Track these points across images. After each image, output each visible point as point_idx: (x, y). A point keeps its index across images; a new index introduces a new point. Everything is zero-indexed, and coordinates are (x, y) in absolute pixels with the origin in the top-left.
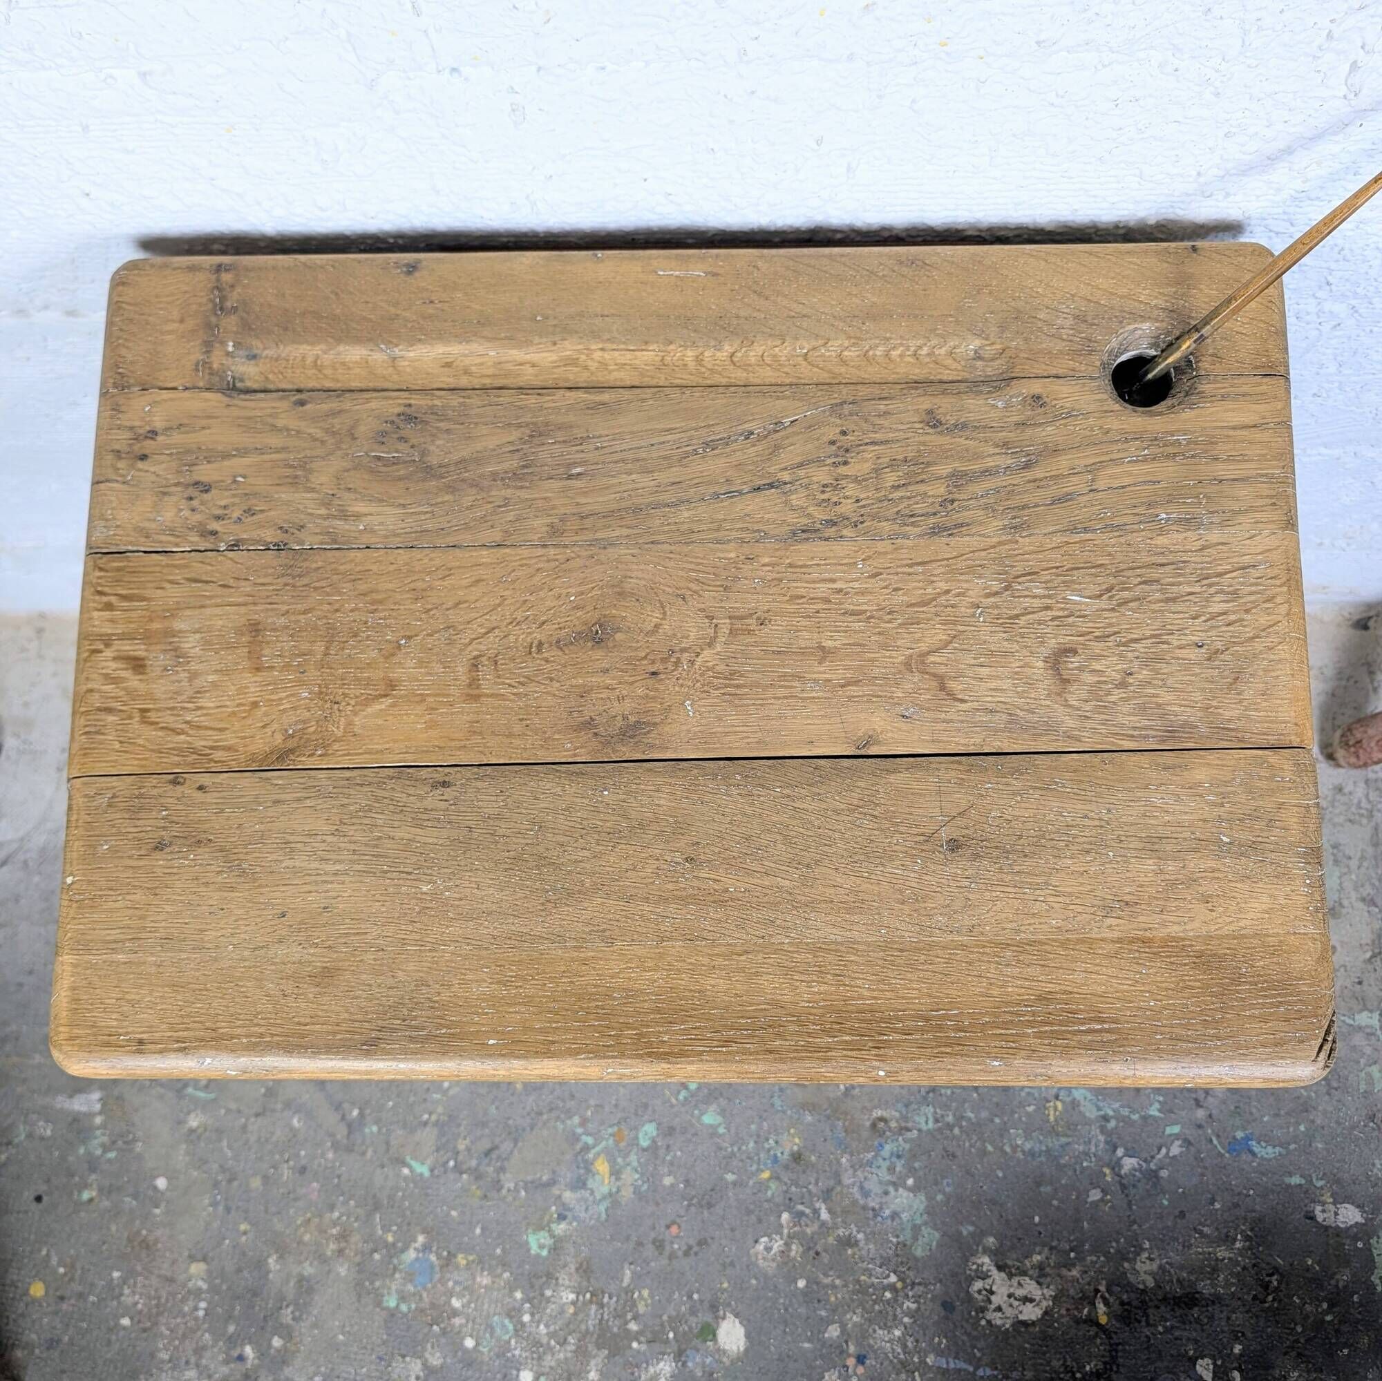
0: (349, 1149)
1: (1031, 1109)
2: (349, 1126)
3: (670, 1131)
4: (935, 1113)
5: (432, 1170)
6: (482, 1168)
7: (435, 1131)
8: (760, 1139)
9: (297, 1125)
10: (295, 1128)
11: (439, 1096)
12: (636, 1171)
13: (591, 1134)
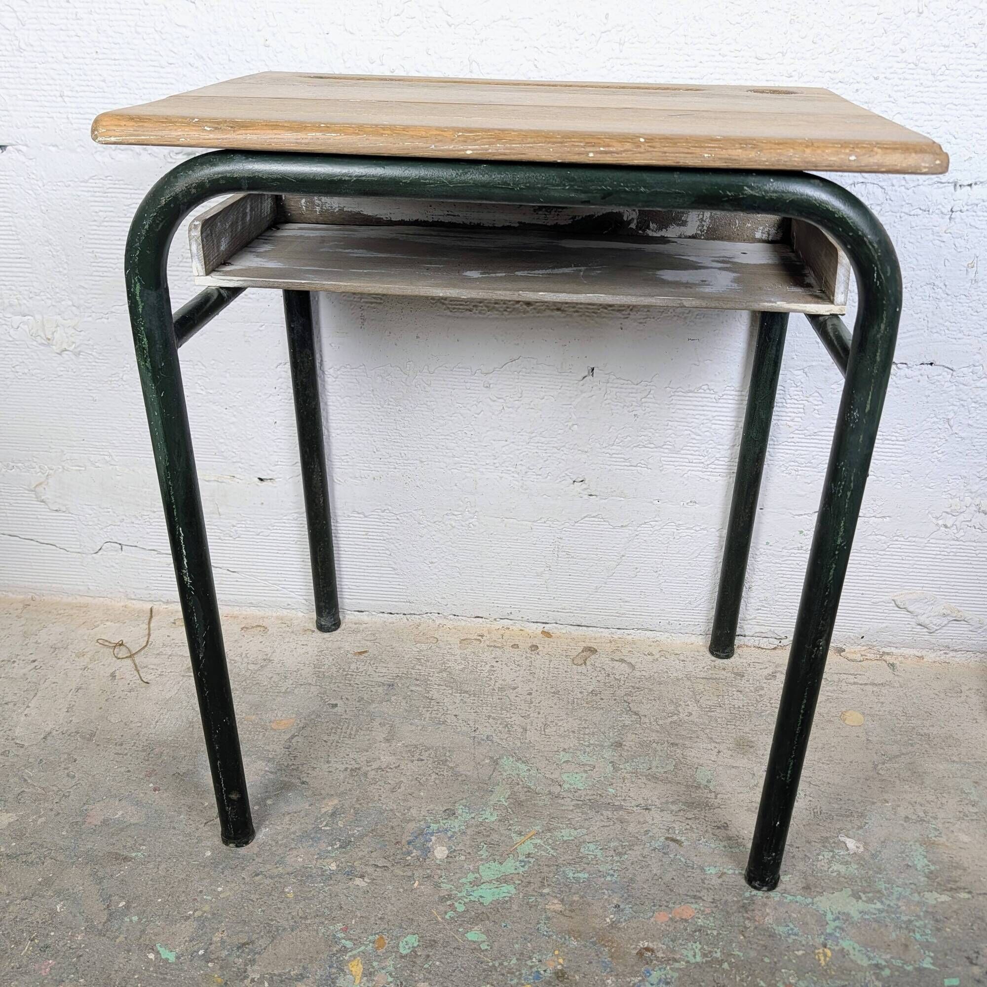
0: (101, 934)
1: (800, 953)
2: (110, 915)
3: (433, 944)
4: (702, 948)
5: (178, 958)
6: (231, 959)
7: (195, 924)
8: (522, 957)
9: (58, 910)
10: (56, 912)
11: (209, 898)
12: (390, 975)
13: (350, 939)
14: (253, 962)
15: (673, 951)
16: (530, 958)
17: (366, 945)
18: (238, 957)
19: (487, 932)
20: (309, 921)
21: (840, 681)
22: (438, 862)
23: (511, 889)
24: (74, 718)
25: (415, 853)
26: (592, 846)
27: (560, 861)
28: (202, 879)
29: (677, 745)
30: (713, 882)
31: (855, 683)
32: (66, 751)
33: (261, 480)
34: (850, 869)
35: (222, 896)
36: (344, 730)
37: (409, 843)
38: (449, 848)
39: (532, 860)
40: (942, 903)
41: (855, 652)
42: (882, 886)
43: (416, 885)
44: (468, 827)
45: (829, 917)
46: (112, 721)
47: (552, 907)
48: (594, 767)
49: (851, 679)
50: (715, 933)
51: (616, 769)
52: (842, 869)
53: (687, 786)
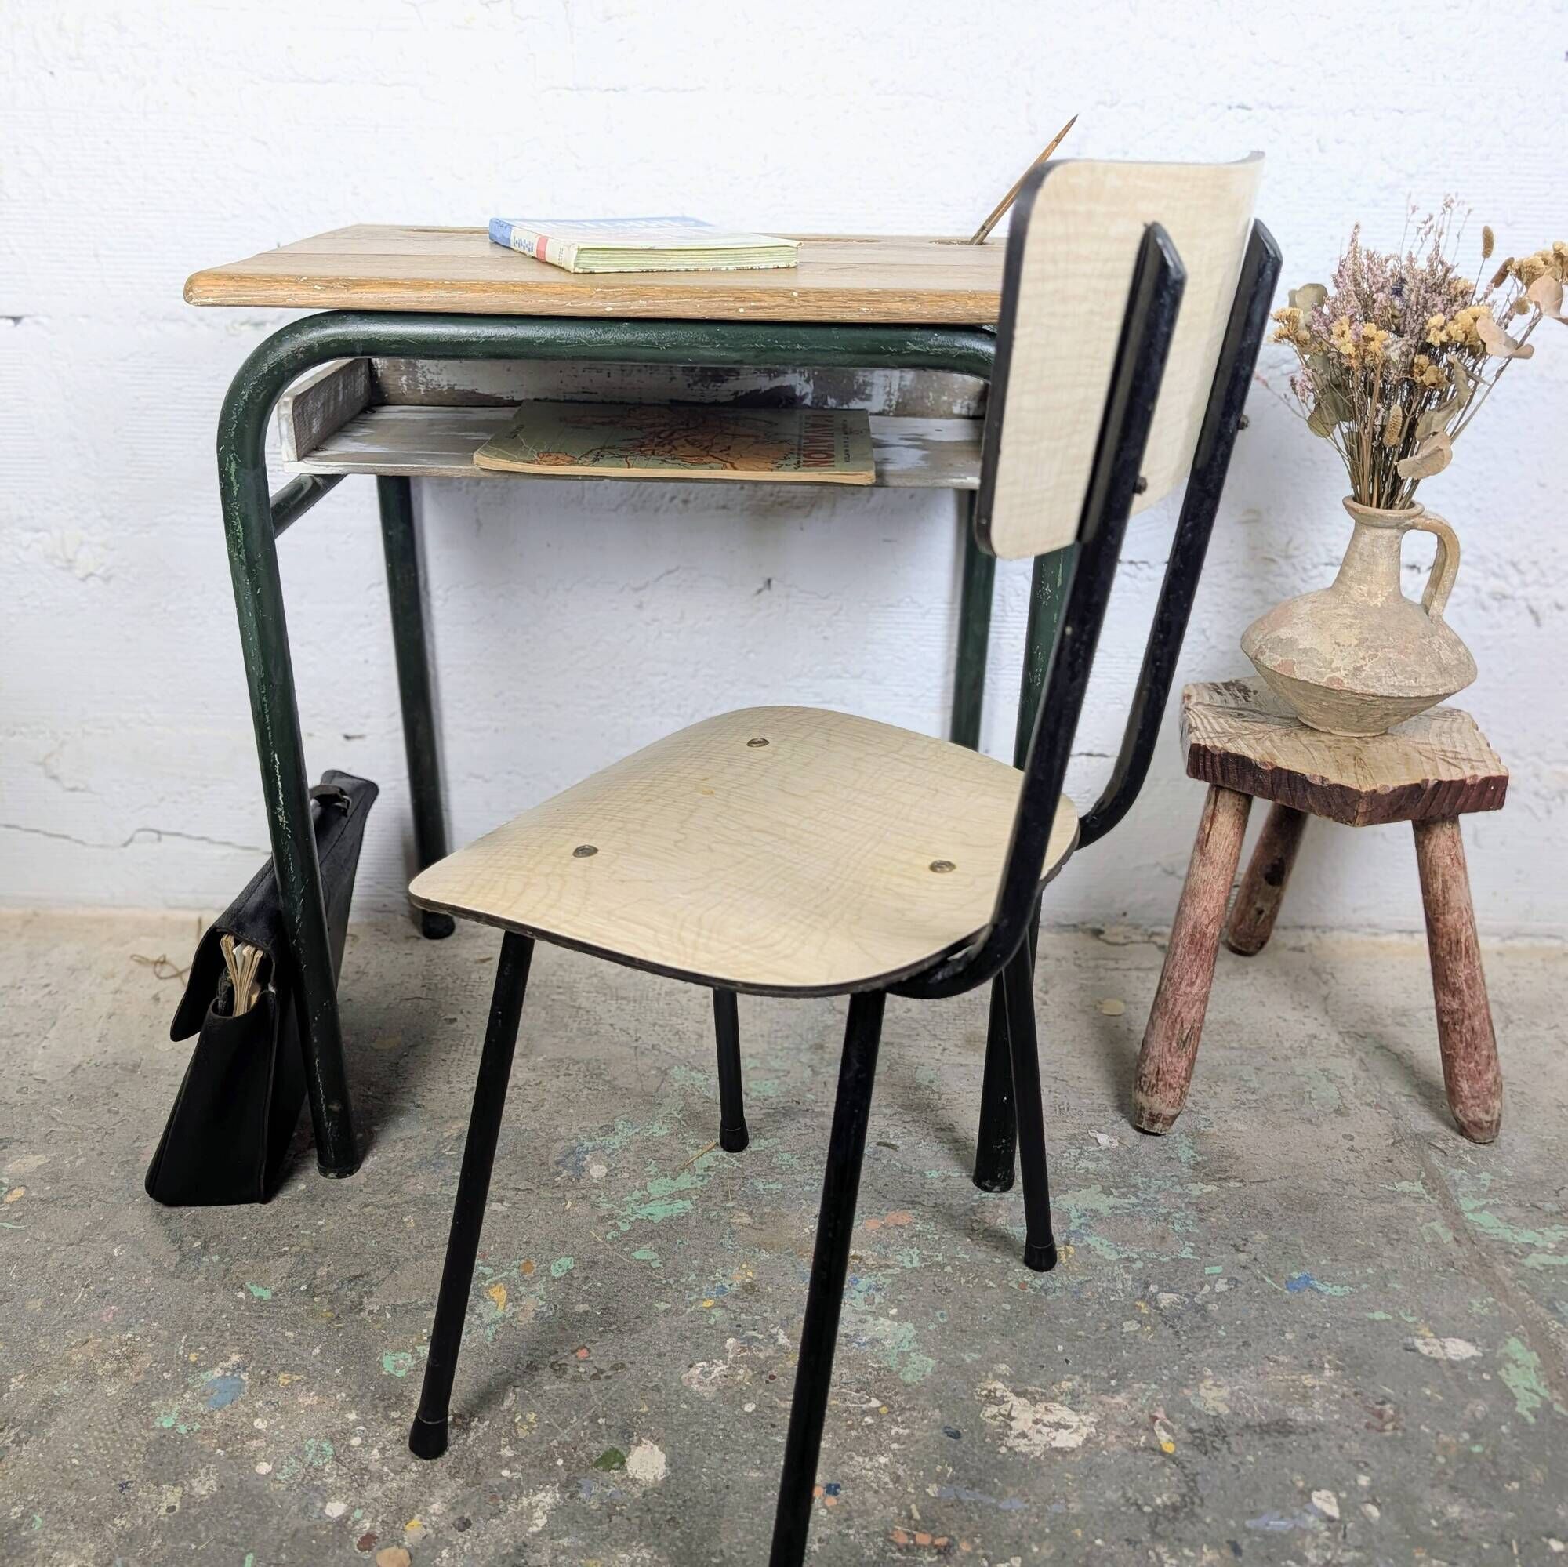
0: (174, 1275)
2: (183, 1256)
3: (592, 1264)
4: (921, 1252)
5: (274, 1294)
6: (341, 1292)
7: (293, 1260)
8: (702, 1272)
9: (116, 1254)
10: (113, 1256)
11: (308, 1232)
12: (542, 1299)
13: (490, 1266)
14: (370, 1294)
15: (886, 1257)
16: (712, 1273)
17: (510, 1271)
18: (351, 1290)
19: (659, 1250)
20: (436, 1250)
21: (1097, 967)
22: (595, 1181)
23: (688, 1205)
24: (108, 1048)
25: (565, 1173)
26: (786, 1156)
27: (747, 1173)
28: (295, 1214)
29: (892, 1044)
30: (935, 1186)
31: (1117, 969)
32: (104, 1085)
33: (347, 737)
34: (1101, 1165)
35: (324, 1229)
36: (467, 1047)
37: (558, 1163)
38: (608, 1166)
39: (713, 1174)
40: (1209, 1193)
41: (1117, 934)
42: (1138, 1180)
43: (568, 1206)
44: (631, 1143)
45: (1074, 1214)
46: (160, 1048)
47: (738, 1221)
48: (789, 1072)
49: (1112, 964)
50: (937, 1237)
51: (815, 1073)
52: (1092, 1166)
53: (905, 1088)
